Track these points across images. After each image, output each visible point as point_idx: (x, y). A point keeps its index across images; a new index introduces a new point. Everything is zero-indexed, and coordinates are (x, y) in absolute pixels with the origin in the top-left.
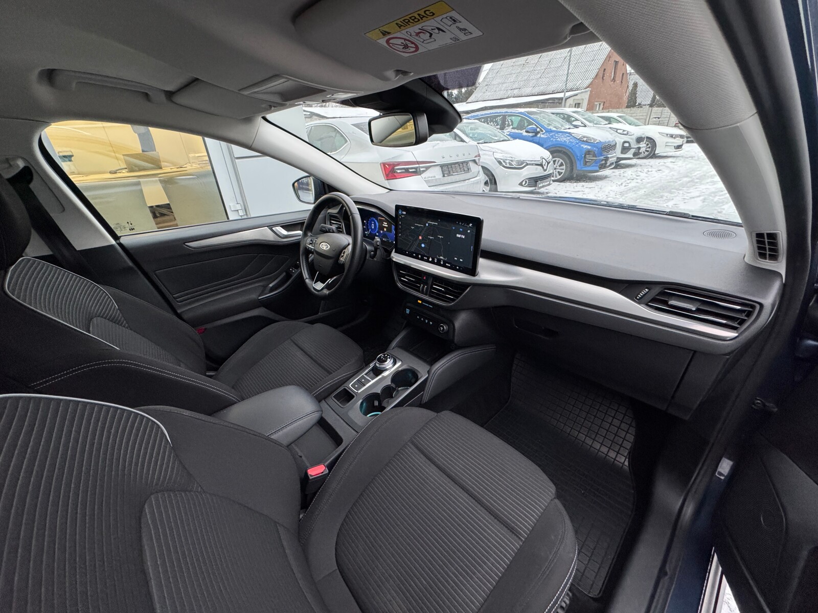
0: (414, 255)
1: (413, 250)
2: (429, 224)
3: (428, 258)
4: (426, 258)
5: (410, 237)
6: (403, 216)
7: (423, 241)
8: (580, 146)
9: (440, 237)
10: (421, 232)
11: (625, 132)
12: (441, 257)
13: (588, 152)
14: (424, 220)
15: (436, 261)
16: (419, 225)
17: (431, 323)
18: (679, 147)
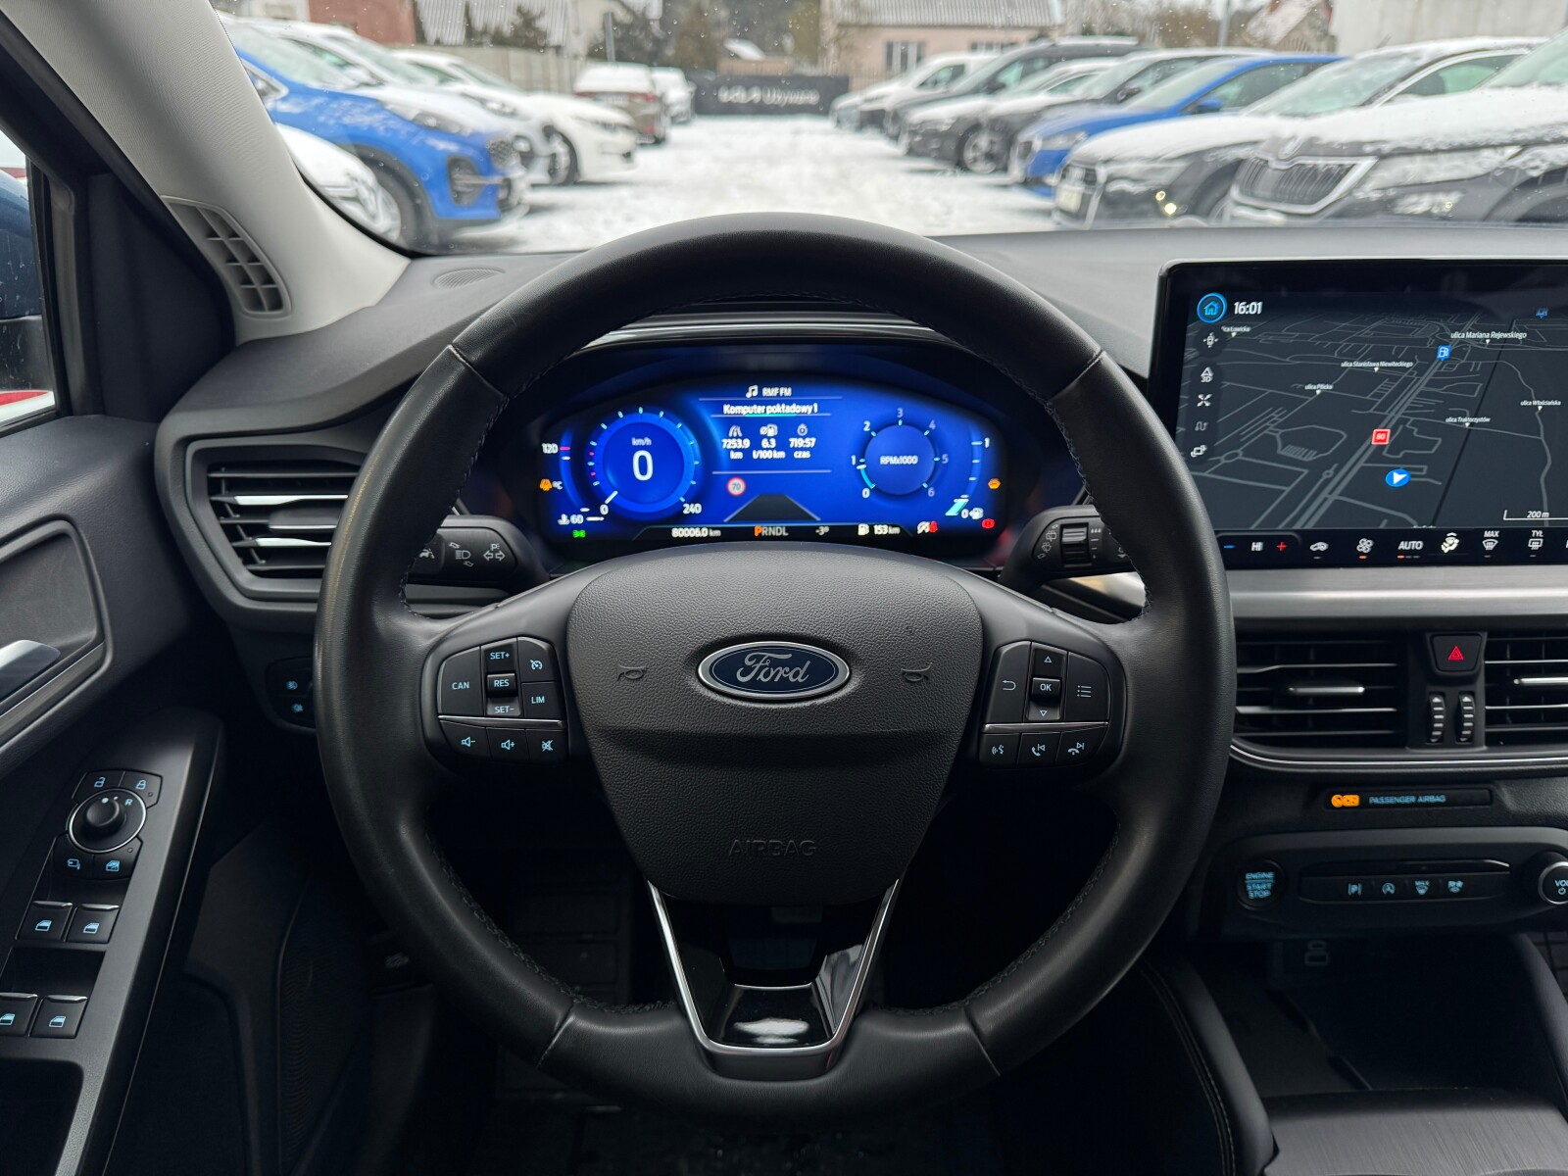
0: (1322, 546)
1: (1308, 521)
2: (1459, 350)
3: (1434, 539)
4: (1417, 545)
5: (1291, 452)
6: (1234, 331)
7: (1402, 450)
8: (423, 143)
9: (1540, 404)
10: (1384, 406)
11: (507, 110)
12: (1534, 515)
13: (455, 163)
14: (1423, 328)
15: (1489, 546)
16: (1376, 366)
17: (1455, 886)
18: (628, 156)
